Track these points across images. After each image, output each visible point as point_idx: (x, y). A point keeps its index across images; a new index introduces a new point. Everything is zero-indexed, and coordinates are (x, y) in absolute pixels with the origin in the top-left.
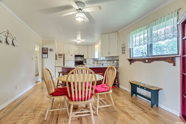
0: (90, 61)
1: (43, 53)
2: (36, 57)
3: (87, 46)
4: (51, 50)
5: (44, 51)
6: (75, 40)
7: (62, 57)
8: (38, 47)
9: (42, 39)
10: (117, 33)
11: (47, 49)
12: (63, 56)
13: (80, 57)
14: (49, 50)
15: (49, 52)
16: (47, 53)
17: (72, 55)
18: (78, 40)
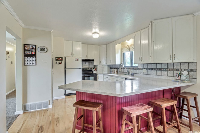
0: (103, 68)
1: (26, 55)
2: (12, 63)
3: (99, 45)
4: (43, 49)
5: (28, 52)
6: (89, 34)
7: (61, 63)
8: (16, 46)
9: (23, 26)
10: (192, 15)
11: (34, 46)
12: (63, 62)
13: (87, 63)
14: (38, 50)
15: (38, 53)
16: (34, 56)
17: (78, 60)
18: (95, 33)
